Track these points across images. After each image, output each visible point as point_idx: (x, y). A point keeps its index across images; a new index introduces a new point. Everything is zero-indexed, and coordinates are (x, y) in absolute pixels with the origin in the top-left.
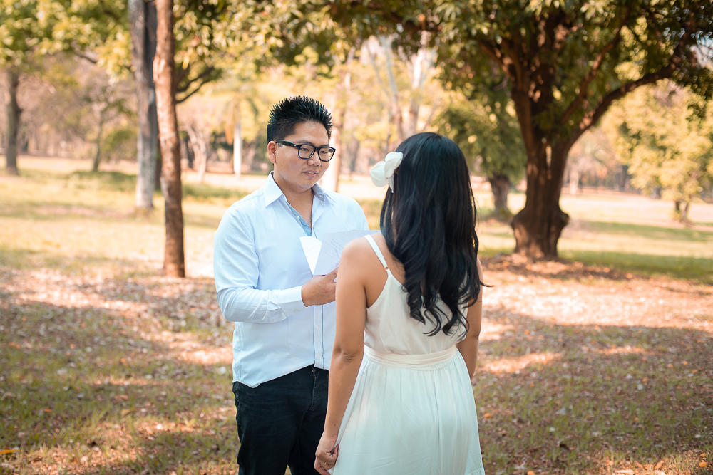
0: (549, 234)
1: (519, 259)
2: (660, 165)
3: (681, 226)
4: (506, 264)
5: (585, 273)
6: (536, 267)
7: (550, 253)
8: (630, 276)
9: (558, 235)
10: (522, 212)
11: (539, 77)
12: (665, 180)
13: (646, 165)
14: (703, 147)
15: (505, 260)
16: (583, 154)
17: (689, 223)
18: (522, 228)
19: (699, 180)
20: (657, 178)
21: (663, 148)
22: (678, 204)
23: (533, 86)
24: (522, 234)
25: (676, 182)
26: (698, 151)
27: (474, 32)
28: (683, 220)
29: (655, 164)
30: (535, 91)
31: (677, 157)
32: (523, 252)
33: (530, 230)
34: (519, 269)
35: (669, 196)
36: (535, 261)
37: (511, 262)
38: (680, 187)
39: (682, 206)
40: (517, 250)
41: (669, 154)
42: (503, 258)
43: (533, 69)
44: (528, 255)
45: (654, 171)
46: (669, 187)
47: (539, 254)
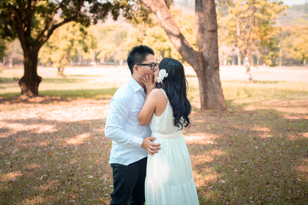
0: (35, 85)
1: (24, 97)
2: (51, 54)
3: (61, 77)
4: (19, 100)
5: (52, 100)
6: (32, 100)
7: (36, 93)
8: (69, 99)
9: (38, 86)
10: (23, 78)
11: (26, 22)
12: (53, 59)
13: (45, 54)
14: (68, 45)
15: (18, 98)
16: (13, 51)
17: (65, 76)
18: (24, 84)
19: (67, 58)
20: (50, 59)
21: (52, 47)
22: (59, 69)
23: (24, 25)
24: (24, 87)
25: (58, 59)
26: (66, 47)
27: (7, 4)
28: (62, 75)
29: (49, 53)
30: (25, 27)
31: (58, 50)
32: (25, 94)
33: (27, 85)
34: (26, 101)
35: (56, 65)
36: (31, 97)
37: (21, 99)
38: (60, 62)
39: (61, 69)
40: (22, 93)
41: (54, 49)
42: (17, 98)
43: (23, 18)
44: (27, 95)
45: (48, 56)
46: (56, 62)
47: (31, 94)
